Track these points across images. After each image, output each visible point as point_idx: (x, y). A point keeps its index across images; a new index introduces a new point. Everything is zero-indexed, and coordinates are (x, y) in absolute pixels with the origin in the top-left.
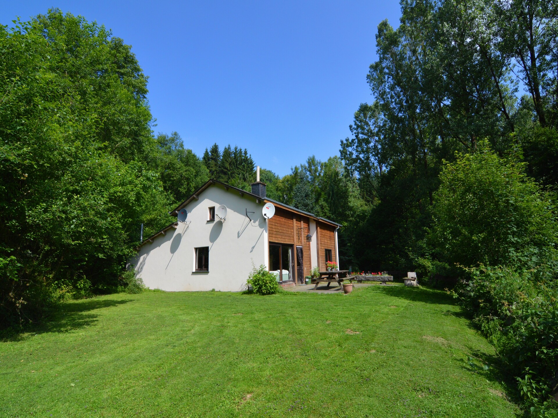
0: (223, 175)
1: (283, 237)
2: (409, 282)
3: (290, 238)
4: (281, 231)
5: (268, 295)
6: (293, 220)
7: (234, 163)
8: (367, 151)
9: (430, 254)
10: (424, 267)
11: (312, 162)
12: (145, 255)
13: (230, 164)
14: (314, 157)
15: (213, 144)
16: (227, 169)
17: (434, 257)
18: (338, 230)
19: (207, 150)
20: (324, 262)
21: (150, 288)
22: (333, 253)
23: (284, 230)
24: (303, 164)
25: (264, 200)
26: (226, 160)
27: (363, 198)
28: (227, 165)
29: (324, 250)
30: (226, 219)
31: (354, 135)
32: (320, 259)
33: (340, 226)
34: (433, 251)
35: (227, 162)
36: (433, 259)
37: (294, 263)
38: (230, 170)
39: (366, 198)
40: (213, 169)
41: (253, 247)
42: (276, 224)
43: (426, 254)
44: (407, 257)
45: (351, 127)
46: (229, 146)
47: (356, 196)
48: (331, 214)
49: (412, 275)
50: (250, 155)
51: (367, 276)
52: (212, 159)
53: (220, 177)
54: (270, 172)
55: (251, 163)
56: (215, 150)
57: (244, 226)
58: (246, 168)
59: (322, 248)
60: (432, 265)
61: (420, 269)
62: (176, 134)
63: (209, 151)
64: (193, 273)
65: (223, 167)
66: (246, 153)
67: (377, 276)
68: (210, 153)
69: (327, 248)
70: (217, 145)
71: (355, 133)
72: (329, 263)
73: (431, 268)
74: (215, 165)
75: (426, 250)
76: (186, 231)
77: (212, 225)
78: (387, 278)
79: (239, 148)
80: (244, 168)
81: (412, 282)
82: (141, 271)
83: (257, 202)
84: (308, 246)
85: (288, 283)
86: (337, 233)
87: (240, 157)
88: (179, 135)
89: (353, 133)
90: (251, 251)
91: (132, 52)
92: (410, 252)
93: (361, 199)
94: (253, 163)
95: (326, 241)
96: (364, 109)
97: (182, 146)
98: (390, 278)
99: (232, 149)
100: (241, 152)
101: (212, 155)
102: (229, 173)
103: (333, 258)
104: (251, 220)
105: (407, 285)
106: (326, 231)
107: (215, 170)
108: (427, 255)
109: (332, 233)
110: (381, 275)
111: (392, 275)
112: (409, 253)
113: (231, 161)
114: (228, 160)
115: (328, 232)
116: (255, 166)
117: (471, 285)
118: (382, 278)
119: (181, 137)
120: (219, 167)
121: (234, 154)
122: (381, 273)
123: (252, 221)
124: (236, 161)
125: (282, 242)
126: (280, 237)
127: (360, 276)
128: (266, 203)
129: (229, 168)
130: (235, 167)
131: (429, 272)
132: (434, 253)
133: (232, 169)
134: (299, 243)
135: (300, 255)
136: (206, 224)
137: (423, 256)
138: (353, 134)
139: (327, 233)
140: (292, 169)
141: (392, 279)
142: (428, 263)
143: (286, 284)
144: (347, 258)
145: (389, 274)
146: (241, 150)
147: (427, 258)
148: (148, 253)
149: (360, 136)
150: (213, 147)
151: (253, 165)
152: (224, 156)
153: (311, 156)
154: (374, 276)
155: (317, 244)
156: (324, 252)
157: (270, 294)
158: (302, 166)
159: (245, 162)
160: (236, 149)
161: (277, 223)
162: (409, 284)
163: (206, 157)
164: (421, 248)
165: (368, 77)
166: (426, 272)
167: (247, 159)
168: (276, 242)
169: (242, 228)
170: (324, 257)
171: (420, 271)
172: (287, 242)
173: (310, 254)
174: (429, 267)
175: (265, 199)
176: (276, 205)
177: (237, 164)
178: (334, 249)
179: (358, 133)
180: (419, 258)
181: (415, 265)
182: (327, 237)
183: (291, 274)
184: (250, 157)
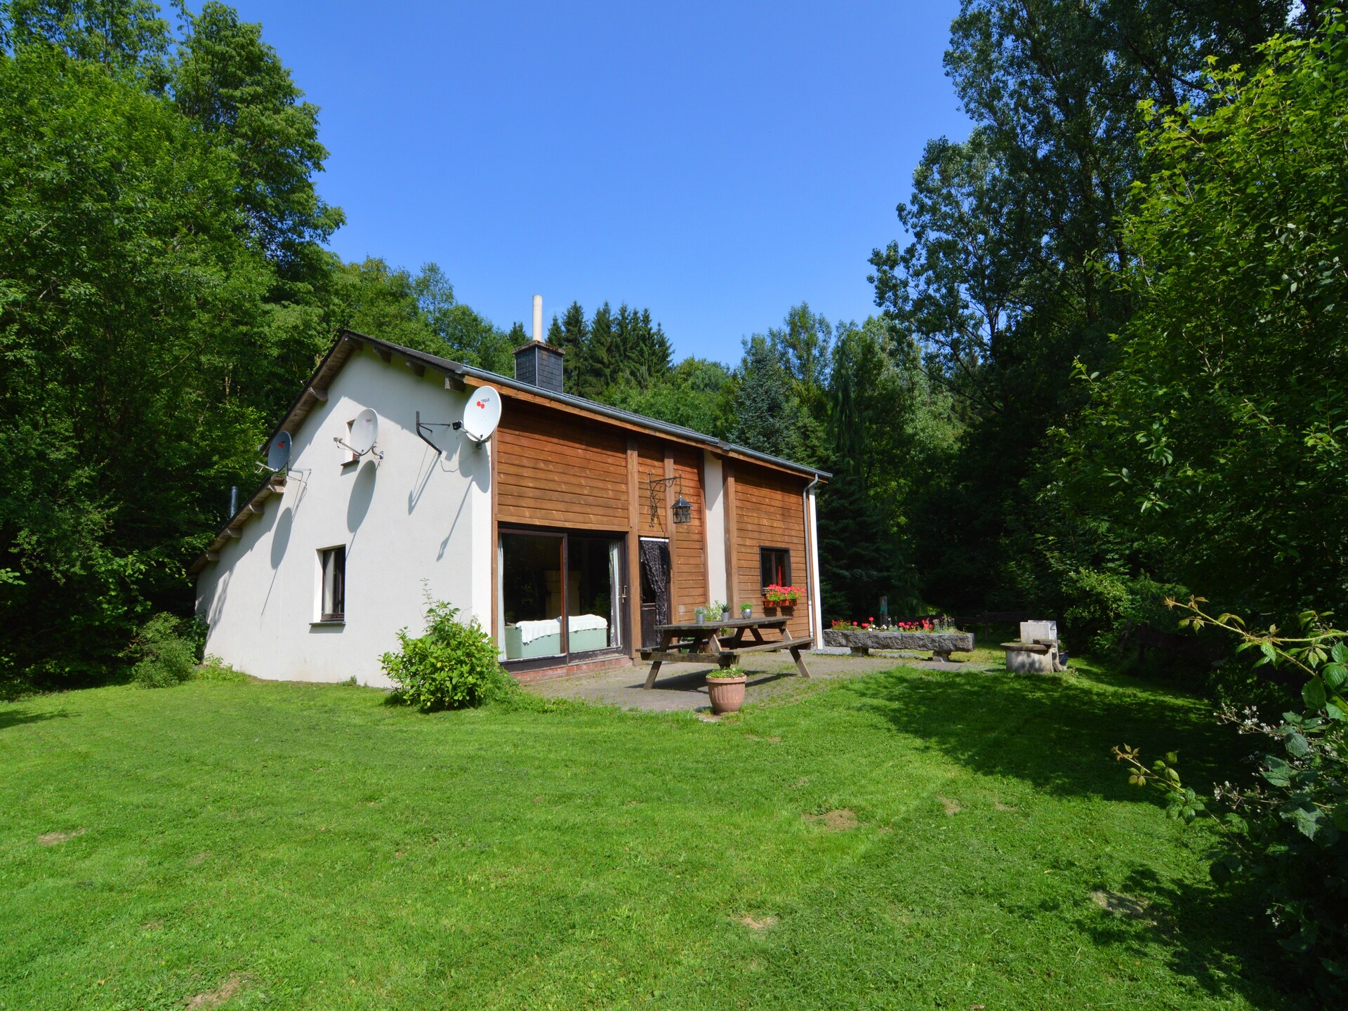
0: (590, 378)
1: (577, 509)
2: (1022, 658)
3: (610, 512)
4: (564, 487)
5: (437, 715)
6: (625, 452)
7: (617, 347)
8: (953, 276)
9: (1122, 556)
10: (1099, 600)
11: (800, 322)
12: (227, 574)
13: (609, 350)
14: (805, 309)
15: (570, 305)
16: (601, 362)
17: (1136, 565)
18: (815, 487)
19: (555, 320)
20: (758, 586)
21: (234, 669)
22: (795, 558)
23: (580, 485)
24: (775, 330)
25: (463, 375)
26: (599, 341)
27: (962, 420)
28: (602, 353)
29: (757, 550)
30: (384, 456)
31: (911, 230)
32: (735, 579)
33: (820, 477)
34: (1135, 545)
35: (602, 344)
36: (1134, 575)
37: (628, 593)
38: (610, 363)
39: (970, 418)
40: (571, 365)
41: (445, 543)
42: (542, 465)
43: (1109, 556)
44: (1041, 566)
45: (901, 209)
46: (606, 305)
47: (940, 414)
48: (830, 452)
49: (1038, 630)
50: (659, 325)
51: (882, 634)
52: (568, 340)
53: (586, 382)
54: (716, 365)
55: (662, 343)
56: (574, 318)
57: (423, 472)
58: (646, 356)
59: (748, 542)
60: (1132, 592)
61: (1087, 606)
62: (433, 269)
63: (560, 322)
64: (315, 627)
65: (592, 357)
66: (646, 319)
67: (918, 633)
68: (563, 328)
69: (767, 544)
70: (578, 305)
71: (914, 226)
72: (776, 593)
73: (1127, 604)
74: (576, 355)
75: (1109, 542)
76: (300, 500)
77: (353, 476)
78: (951, 639)
79: (630, 309)
80: (642, 356)
81: (1036, 657)
82: (219, 619)
83: (448, 385)
84: (696, 537)
85: (600, 658)
86: (812, 498)
87: (634, 330)
88: (442, 270)
89: (909, 226)
90: (440, 557)
91: (265, 41)
92: (1050, 549)
93: (958, 424)
94: (668, 344)
95: (765, 522)
96: (939, 154)
97: (449, 297)
98: (962, 639)
99: (615, 313)
100: (635, 318)
101: (568, 331)
102: (607, 371)
103: (796, 573)
104: (440, 453)
105: (1016, 670)
106: (765, 492)
107: (575, 368)
108: (1113, 560)
109: (793, 499)
110: (933, 629)
111: (969, 631)
112: (1048, 554)
113: (612, 342)
114: (603, 340)
115: (778, 495)
116: (670, 351)
117: (1300, 744)
118: (933, 641)
119: (447, 276)
120: (586, 359)
121: (618, 324)
122: (932, 623)
123: (444, 454)
124: (625, 341)
125: (568, 525)
126: (561, 506)
127: (859, 631)
128: (475, 388)
129: (606, 360)
130: (620, 355)
131: (1118, 616)
132: (1138, 551)
133: (613, 361)
134: (657, 527)
135: (656, 567)
136: (343, 473)
137: (1097, 563)
138: (907, 231)
139: (776, 498)
140: (744, 343)
141: (970, 644)
142: (1113, 587)
143: (587, 661)
144: (875, 573)
145: (960, 628)
146: (636, 313)
147: (1110, 569)
148: (231, 569)
149: (933, 235)
150: (569, 312)
151: (667, 349)
152: (595, 332)
153: (798, 305)
154: (908, 633)
155: (727, 531)
156: (758, 557)
157: (455, 709)
158: (772, 334)
159: (644, 343)
160: (623, 310)
161: (545, 461)
162: (1023, 665)
163: (554, 337)
164: (1093, 536)
165: (949, 58)
166: (1108, 617)
167: (649, 334)
168: (537, 522)
169: (420, 481)
170: (758, 572)
171: (1085, 614)
172: (595, 522)
173: (705, 565)
174: (1117, 599)
175: (468, 374)
176: (506, 391)
177: (625, 350)
178: (801, 548)
179: (924, 227)
180: (1081, 569)
181: (1069, 595)
182: (772, 509)
183: (617, 630)
184: (659, 330)
